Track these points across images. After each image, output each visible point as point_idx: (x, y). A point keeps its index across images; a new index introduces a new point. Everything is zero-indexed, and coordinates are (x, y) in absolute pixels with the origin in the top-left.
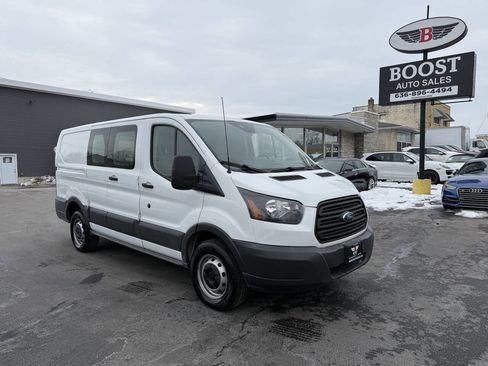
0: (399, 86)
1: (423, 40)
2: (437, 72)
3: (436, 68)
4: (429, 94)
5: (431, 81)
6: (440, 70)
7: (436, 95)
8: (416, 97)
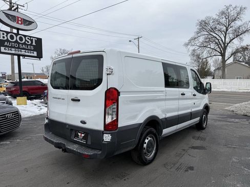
0: (6, 43)
1: (18, 23)
2: (26, 42)
3: (26, 40)
4: (23, 52)
5: (24, 46)
6: (28, 42)
7: (27, 54)
8: (17, 52)
